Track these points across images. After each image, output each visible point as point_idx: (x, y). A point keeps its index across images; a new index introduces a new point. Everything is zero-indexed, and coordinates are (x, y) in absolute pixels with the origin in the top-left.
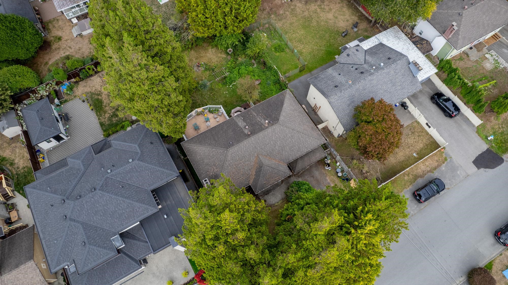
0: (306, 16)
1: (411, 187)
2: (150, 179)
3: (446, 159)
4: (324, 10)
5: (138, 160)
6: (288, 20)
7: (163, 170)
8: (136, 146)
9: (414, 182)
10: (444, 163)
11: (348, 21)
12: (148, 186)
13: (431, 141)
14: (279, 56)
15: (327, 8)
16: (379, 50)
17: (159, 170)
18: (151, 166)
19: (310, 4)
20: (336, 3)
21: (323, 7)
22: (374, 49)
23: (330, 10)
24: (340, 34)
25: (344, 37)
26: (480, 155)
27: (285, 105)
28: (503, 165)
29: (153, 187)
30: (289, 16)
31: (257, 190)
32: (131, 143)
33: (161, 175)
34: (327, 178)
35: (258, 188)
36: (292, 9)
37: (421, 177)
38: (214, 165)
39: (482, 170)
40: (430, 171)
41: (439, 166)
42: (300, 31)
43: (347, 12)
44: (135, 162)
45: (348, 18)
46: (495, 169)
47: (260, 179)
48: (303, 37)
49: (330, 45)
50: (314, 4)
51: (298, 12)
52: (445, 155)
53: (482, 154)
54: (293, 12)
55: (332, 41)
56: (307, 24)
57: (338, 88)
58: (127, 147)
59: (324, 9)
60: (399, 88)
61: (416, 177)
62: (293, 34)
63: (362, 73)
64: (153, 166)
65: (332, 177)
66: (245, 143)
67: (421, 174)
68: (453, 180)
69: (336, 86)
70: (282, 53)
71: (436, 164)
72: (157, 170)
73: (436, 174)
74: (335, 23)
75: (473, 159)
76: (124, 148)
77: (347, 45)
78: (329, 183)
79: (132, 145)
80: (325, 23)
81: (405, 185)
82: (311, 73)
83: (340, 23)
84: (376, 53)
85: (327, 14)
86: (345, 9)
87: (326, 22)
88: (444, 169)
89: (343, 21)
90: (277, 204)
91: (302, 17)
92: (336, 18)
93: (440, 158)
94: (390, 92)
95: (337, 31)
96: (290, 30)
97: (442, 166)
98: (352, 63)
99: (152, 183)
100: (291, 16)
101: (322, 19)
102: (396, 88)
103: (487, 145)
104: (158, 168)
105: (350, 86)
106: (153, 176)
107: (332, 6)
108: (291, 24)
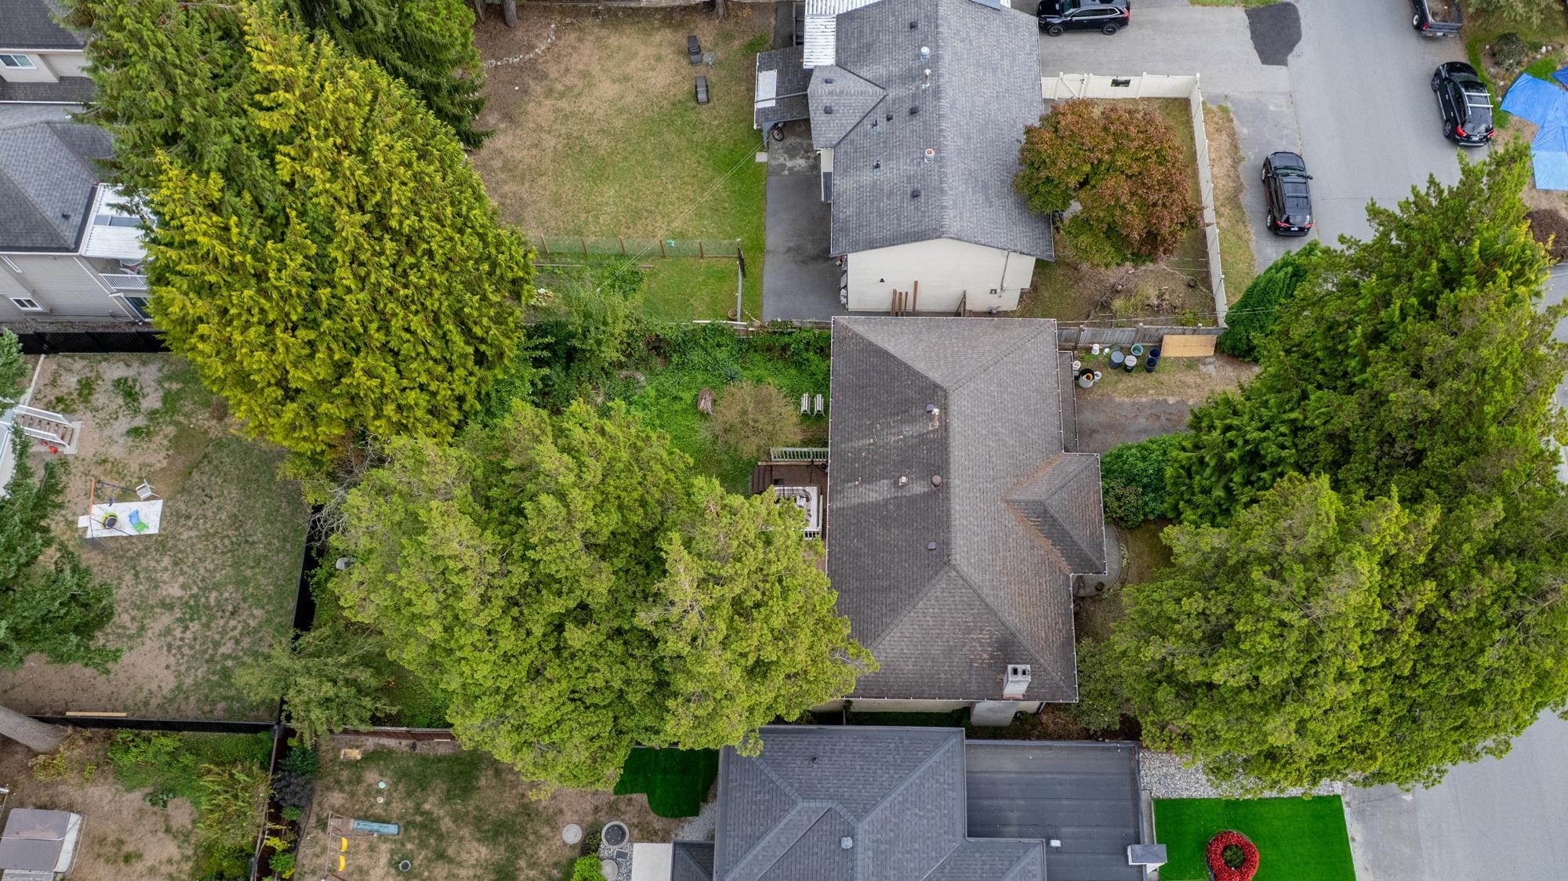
0: (559, 147)
1: (1252, 229)
2: (933, 818)
3: (1225, 110)
4: (576, 91)
5: (859, 818)
6: (535, 202)
7: (927, 765)
8: (802, 805)
9: (1243, 213)
10: (1232, 121)
11: (659, 59)
12: (951, 837)
13: (1160, 107)
14: (647, 300)
15: (570, 80)
16: (861, 32)
17: (919, 777)
18: (898, 792)
19: (526, 113)
20: (574, 48)
21: (559, 87)
22: (850, 43)
23: (585, 75)
24: (693, 104)
25: (708, 102)
26: (1255, 36)
27: (891, 350)
28: (1301, 12)
29: (960, 825)
30: (523, 190)
31: (1097, 563)
32: (776, 820)
33: (937, 781)
34: (1118, 399)
35: (1094, 559)
36: (503, 169)
37: (1238, 189)
38: (968, 631)
39: (1290, 58)
40: (1236, 162)
41: (1232, 135)
42: (601, 194)
43: (625, 41)
44: (860, 831)
45: (651, 51)
46: (1304, 33)
47: (1076, 538)
48: (628, 200)
49: (709, 149)
50: (532, 104)
51: (528, 160)
52: (1213, 102)
53: (1253, 32)
54: (518, 172)
55: (698, 137)
56: (589, 163)
57: (923, 193)
58: (783, 840)
59: (570, 89)
60: (1006, 63)
61: (1233, 200)
62: (596, 217)
63: (913, 112)
64: (902, 788)
65: (1120, 386)
66: (957, 507)
67: (1231, 184)
68: (1285, 132)
69: (915, 195)
70: (644, 286)
71: (1224, 137)
72: (918, 781)
73: (1253, 158)
74: (641, 92)
75: (1255, 57)
76: (779, 854)
77: (758, 106)
78: (1134, 404)
79: (789, 817)
80: (625, 117)
81: (1239, 238)
82: (769, 252)
83: (653, 81)
84: (869, 47)
85: (596, 94)
86: (613, 40)
87: (621, 111)
88: (1245, 131)
89: (653, 69)
90: (1125, 561)
91: (553, 161)
92: (626, 78)
93: (1216, 119)
94: (1007, 91)
95: (673, 104)
96: (578, 218)
97: (1236, 129)
98: (858, 119)
99: (946, 821)
100: (527, 185)
101: (601, 113)
102: (1003, 71)
103: (1236, 8)
104: (914, 777)
105: (940, 160)
106: (929, 807)
107: (577, 62)
108: (556, 202)
